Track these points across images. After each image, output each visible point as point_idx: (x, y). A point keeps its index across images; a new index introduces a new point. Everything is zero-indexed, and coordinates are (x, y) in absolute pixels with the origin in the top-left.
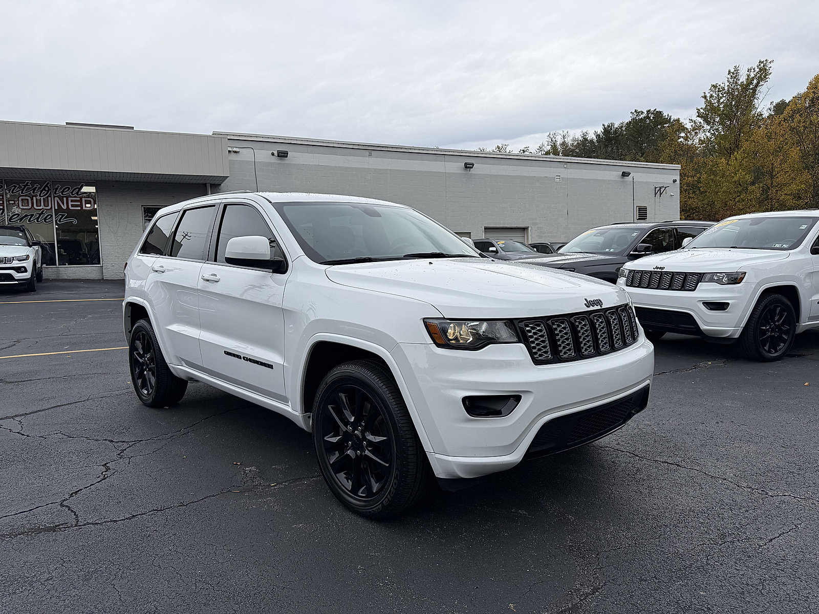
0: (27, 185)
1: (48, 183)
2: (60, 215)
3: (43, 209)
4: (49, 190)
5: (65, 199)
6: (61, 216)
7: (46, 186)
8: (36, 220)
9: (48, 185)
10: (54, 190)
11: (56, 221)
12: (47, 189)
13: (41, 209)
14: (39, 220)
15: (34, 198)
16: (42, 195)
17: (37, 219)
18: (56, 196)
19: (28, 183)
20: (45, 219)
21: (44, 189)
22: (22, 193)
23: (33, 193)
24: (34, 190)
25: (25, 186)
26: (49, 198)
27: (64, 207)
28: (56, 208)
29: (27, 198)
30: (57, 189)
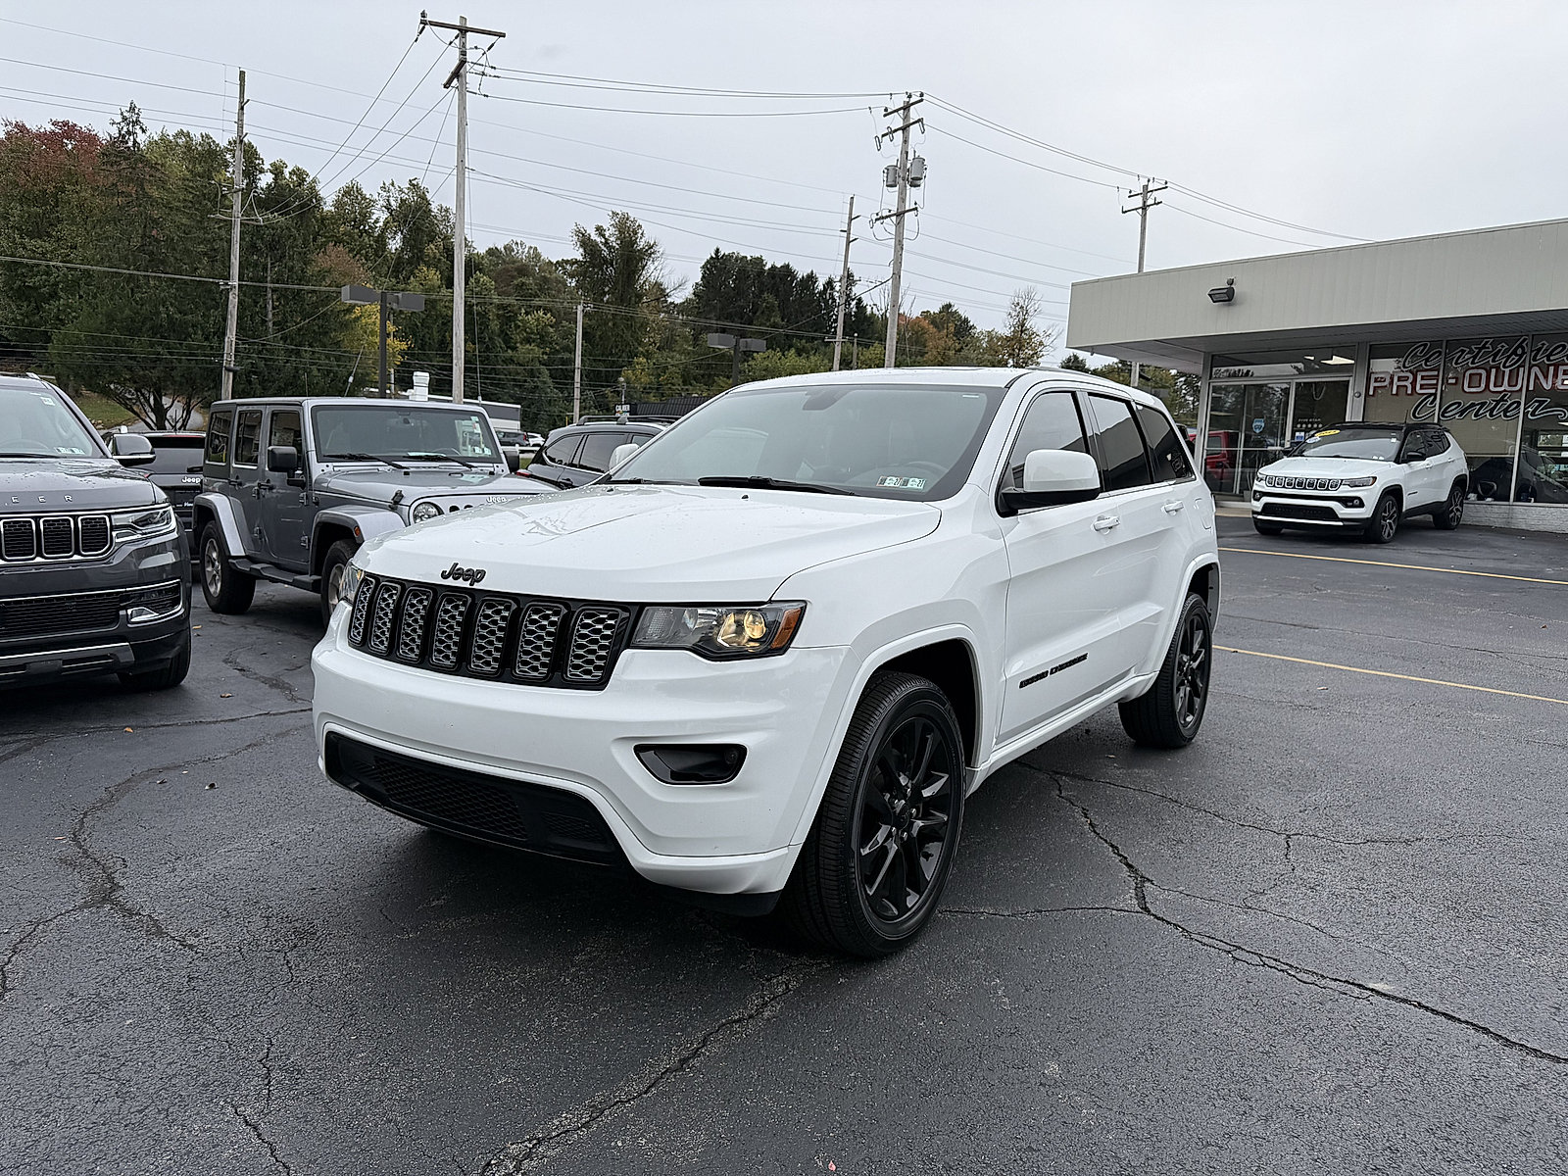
0: (1484, 347)
1: (1525, 340)
2: (1536, 401)
3: (1505, 391)
4: (1524, 353)
5: (1552, 369)
6: (1537, 404)
7: (1520, 346)
8: (1488, 414)
9: (1524, 345)
10: (1533, 354)
11: (1525, 414)
12: (1519, 351)
13: (1500, 392)
14: (1494, 413)
15: (1494, 371)
16: (1507, 365)
17: (1492, 410)
18: (1535, 365)
19: (1487, 342)
20: (1506, 411)
21: (1515, 353)
22: (1473, 363)
23: (1493, 361)
24: (1495, 355)
25: (1480, 349)
26: (1521, 369)
27: (1547, 386)
28: (1531, 388)
29: (1480, 371)
30: (1540, 349)
